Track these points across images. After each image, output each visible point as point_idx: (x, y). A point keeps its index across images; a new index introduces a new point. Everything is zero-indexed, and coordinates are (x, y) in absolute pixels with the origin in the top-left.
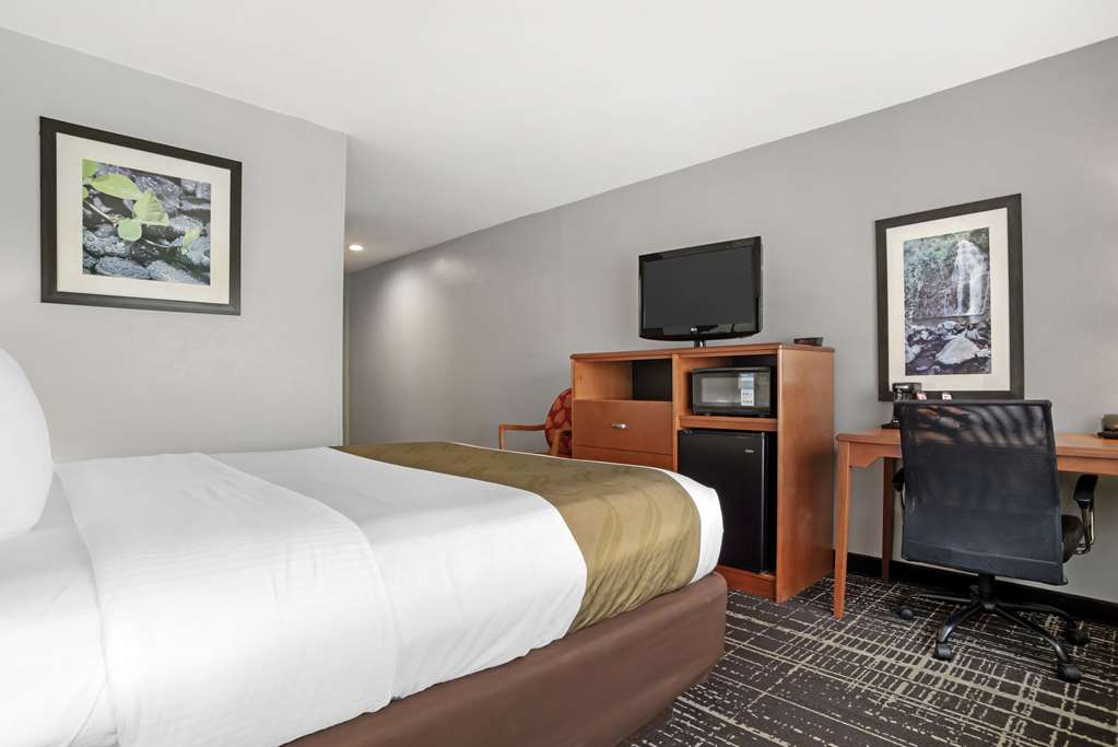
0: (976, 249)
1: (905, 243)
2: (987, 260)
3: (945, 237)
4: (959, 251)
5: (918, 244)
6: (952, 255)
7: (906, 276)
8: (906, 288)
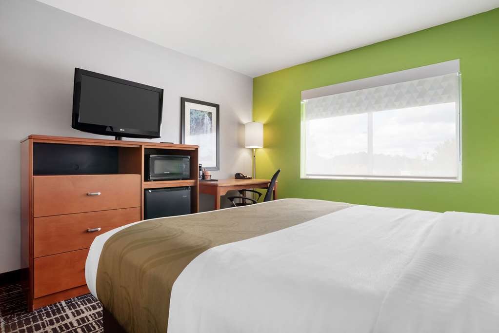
0: (209, 119)
1: (191, 110)
2: (212, 123)
3: (202, 111)
4: (205, 118)
5: (194, 111)
6: (203, 119)
7: (191, 122)
8: (190, 127)
